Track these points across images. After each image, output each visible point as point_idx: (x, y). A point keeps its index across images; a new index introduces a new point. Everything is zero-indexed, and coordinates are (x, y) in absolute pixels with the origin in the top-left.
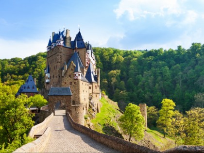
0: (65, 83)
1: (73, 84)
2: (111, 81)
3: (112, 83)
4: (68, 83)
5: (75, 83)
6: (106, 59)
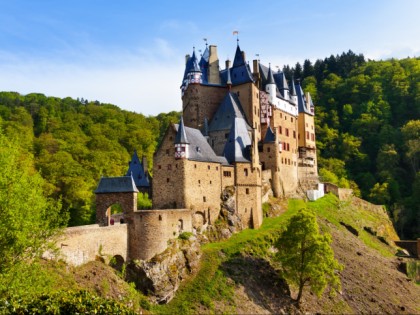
0: (159, 167)
1: (174, 168)
2: (407, 150)
3: (409, 154)
4: (164, 166)
5: (176, 166)
6: (400, 90)
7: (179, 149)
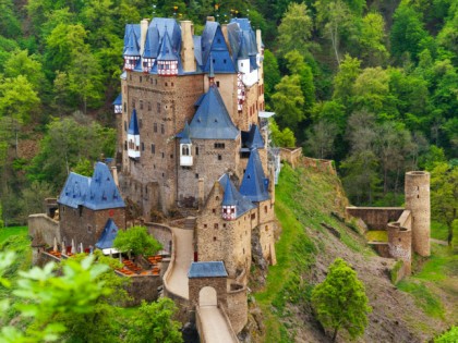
0: (206, 226)
1: (221, 227)
4: (211, 225)
5: (224, 225)
7: (229, 211)
